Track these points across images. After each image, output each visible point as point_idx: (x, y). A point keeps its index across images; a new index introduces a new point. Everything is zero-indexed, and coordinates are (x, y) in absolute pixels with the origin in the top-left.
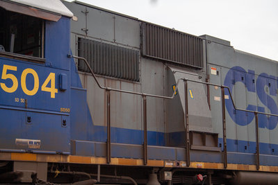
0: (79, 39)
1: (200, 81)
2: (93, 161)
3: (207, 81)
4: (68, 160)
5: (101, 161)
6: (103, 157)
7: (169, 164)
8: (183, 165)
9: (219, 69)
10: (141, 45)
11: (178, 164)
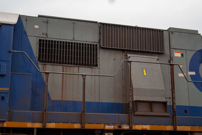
0: (40, 40)
1: (158, 62)
2: (29, 125)
3: (170, 62)
4: (5, 125)
5: (38, 125)
6: (40, 122)
7: (109, 127)
8: (126, 127)
9: (183, 52)
10: (100, 40)
11: (120, 127)
